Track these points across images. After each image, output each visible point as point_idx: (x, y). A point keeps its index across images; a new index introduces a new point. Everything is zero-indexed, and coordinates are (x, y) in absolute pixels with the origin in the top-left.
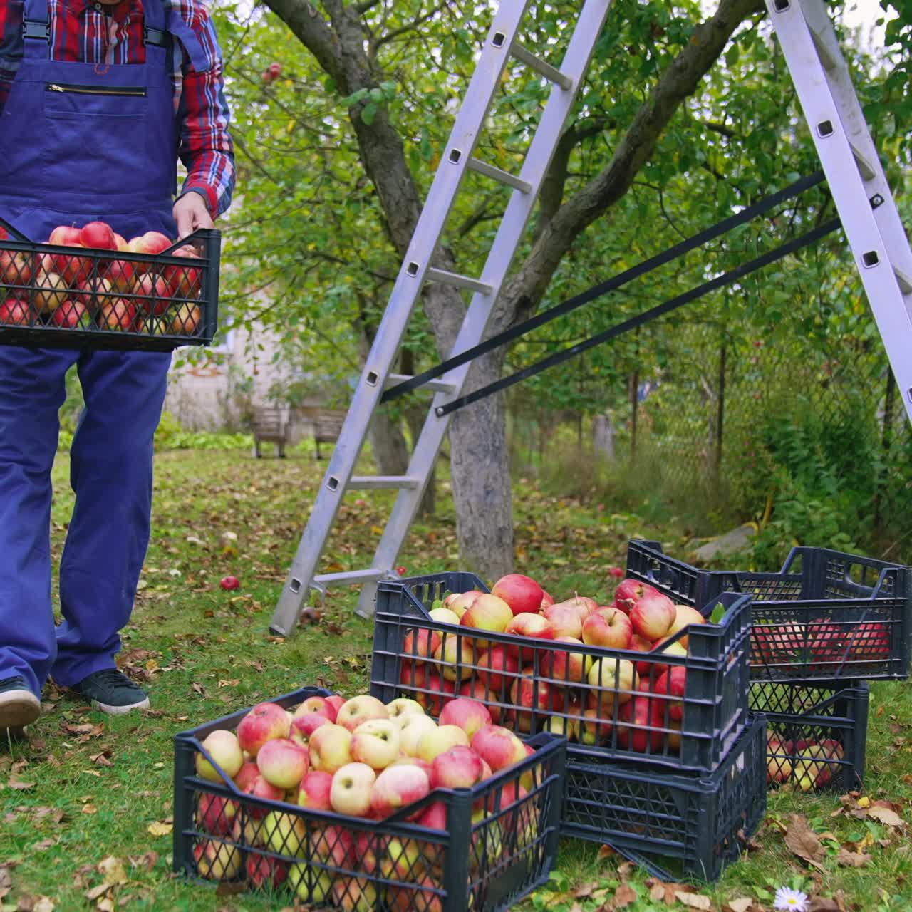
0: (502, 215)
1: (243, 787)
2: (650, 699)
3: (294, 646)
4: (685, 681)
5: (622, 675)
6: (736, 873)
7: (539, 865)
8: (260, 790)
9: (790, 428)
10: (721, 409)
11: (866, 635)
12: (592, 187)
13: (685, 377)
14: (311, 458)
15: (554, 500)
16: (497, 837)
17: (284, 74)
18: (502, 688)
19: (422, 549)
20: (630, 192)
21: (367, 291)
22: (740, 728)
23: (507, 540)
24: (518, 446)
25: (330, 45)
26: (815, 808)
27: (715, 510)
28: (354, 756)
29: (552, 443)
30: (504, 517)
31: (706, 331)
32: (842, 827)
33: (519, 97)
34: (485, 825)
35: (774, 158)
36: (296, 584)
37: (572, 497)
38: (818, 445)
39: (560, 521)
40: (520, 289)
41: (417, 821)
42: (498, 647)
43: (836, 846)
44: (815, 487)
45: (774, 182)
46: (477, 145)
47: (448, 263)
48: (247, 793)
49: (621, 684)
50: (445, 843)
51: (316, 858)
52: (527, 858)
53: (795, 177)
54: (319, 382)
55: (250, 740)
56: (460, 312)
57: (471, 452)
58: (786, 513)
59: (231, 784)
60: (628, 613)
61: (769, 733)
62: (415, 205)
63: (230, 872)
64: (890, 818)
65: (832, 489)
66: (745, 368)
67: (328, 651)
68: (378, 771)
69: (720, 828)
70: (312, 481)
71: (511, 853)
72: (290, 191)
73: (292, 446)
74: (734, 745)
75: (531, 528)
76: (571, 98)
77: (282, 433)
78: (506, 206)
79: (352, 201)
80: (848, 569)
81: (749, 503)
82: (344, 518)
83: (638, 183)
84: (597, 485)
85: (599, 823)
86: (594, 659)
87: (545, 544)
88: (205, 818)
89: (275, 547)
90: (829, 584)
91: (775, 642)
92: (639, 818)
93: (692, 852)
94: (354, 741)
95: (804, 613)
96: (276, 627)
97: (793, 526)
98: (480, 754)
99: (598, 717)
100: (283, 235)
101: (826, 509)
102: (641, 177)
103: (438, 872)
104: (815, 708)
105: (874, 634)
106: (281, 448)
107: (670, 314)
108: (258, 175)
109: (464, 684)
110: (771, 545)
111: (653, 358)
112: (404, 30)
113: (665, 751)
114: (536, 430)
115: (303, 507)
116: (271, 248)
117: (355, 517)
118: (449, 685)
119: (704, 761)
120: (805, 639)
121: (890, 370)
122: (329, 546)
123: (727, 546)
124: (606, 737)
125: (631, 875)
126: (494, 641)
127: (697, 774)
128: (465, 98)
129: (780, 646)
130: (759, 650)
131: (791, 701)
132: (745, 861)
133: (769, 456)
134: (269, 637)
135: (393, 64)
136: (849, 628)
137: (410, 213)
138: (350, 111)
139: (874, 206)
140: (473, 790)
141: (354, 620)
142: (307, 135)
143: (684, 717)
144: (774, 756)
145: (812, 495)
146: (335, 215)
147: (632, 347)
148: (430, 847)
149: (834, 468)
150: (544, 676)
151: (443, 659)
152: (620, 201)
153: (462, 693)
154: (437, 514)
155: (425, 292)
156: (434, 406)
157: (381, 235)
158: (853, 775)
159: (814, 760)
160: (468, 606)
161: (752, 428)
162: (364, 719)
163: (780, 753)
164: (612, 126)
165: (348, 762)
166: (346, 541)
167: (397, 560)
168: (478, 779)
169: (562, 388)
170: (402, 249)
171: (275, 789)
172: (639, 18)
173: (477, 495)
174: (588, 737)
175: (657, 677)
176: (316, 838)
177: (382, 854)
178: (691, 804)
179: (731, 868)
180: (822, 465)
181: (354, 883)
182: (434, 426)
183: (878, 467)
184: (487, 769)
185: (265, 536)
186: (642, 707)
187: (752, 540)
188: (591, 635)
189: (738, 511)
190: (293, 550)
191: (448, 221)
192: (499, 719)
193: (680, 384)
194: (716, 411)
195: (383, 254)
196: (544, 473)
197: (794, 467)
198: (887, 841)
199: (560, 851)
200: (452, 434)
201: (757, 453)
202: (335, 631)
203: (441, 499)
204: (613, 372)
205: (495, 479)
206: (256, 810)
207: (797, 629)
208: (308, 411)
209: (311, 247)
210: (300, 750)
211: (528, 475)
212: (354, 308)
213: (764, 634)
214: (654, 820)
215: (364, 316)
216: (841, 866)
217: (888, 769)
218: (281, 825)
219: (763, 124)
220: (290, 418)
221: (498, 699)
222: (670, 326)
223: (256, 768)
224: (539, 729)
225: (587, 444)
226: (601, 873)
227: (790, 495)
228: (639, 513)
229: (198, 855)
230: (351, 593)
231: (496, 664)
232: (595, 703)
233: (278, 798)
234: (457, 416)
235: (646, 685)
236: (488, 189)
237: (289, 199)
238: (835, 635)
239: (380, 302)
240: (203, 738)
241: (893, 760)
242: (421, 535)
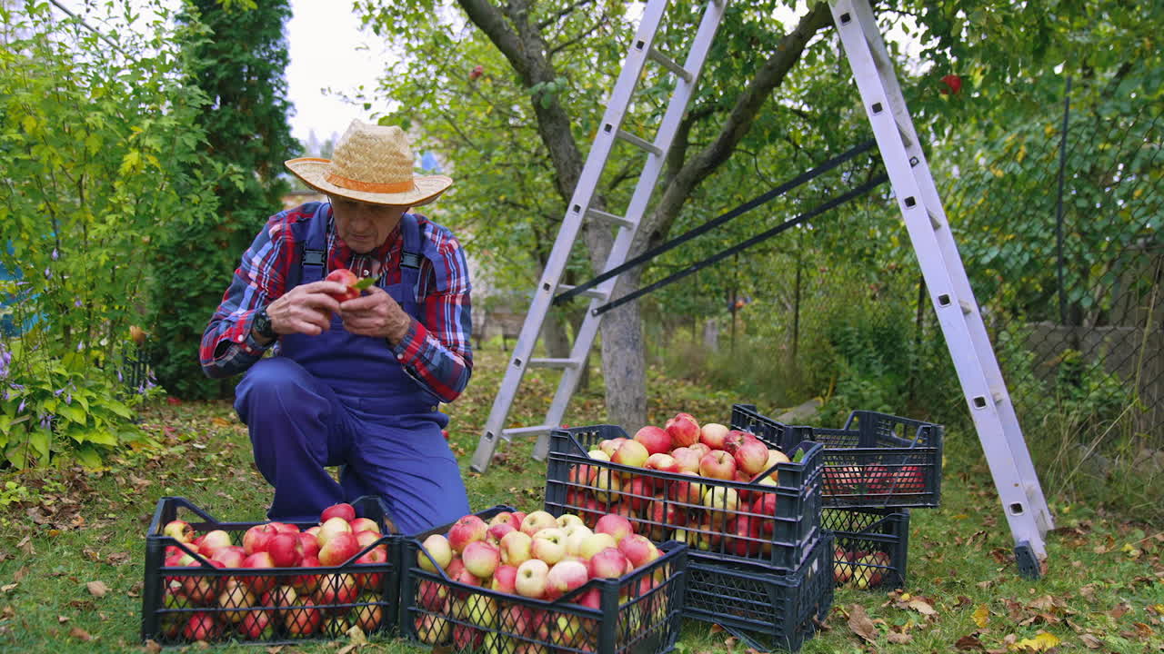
0: (639, 174)
1: (452, 576)
2: (749, 517)
3: (488, 480)
4: (776, 505)
5: (728, 499)
6: (812, 646)
7: (667, 636)
8: (464, 578)
9: (849, 329)
10: (797, 316)
11: (907, 475)
12: (706, 153)
13: (770, 293)
14: (500, 351)
15: (675, 381)
16: (637, 615)
17: (485, 74)
18: (640, 508)
19: (580, 413)
20: (733, 157)
21: (543, 230)
22: (814, 540)
23: (642, 407)
24: (649, 343)
25: (519, 51)
26: (870, 600)
27: (792, 387)
28: (533, 554)
29: (673, 341)
30: (640, 391)
31: (786, 259)
32: (890, 615)
33: (655, 90)
34: (628, 607)
35: (838, 133)
36: (490, 435)
37: (688, 379)
38: (870, 341)
39: (679, 396)
40: (652, 226)
41: (578, 602)
42: (638, 478)
43: (886, 628)
44: (866, 371)
45: (837, 151)
46: (623, 123)
47: (602, 207)
48: (455, 580)
49: (728, 506)
50: (599, 619)
51: (504, 628)
52: (658, 632)
53: (853, 147)
54: (505, 296)
55: (457, 542)
56: (610, 242)
57: (617, 343)
58: (846, 391)
59: (443, 573)
60: (733, 454)
61: (836, 546)
62: (578, 165)
63: (442, 638)
64: (926, 609)
65: (879, 373)
66: (814, 286)
67: (513, 484)
68: (551, 566)
69: (800, 615)
70: (500, 366)
71: (647, 628)
72: (488, 157)
73: (486, 341)
74: (811, 553)
75: (658, 400)
76: (692, 88)
77: (479, 332)
78: (642, 168)
79: (532, 165)
80: (893, 426)
81: (817, 383)
82: (523, 392)
83: (740, 150)
84: (707, 371)
85: (711, 607)
86: (708, 488)
87: (669, 412)
88: (423, 598)
89: (475, 410)
90: (880, 438)
91: (840, 479)
92: (741, 605)
93: (780, 630)
94: (533, 543)
95: (861, 457)
96: (475, 466)
97: (849, 399)
98: (626, 555)
99: (711, 530)
100: (482, 189)
101: (874, 387)
102: (742, 146)
103: (593, 640)
104: (868, 529)
105: (913, 474)
106: (478, 343)
107: (760, 246)
108: (466, 146)
109: (613, 505)
110: (834, 414)
111: (747, 278)
112: (571, 43)
113: (760, 555)
114: (663, 332)
115: (495, 383)
116: (474, 197)
117: (532, 391)
118: (602, 506)
119: (789, 563)
120: (862, 477)
121: (922, 277)
122: (513, 410)
123: (802, 414)
124: (716, 545)
125: (735, 647)
126: (635, 474)
127: (783, 573)
128: (614, 92)
129: (844, 481)
130: (828, 484)
131: (851, 523)
132: (818, 638)
133: (833, 350)
134: (470, 473)
135: (563, 67)
136: (894, 469)
137: (575, 171)
138: (532, 99)
139: (912, 165)
140: (620, 580)
141: (531, 462)
142: (500, 118)
143: (774, 531)
144: (839, 562)
145: (863, 378)
146: (520, 174)
147: (733, 271)
148: (588, 622)
149: (881, 357)
150: (670, 499)
151: (597, 486)
152: (726, 163)
153: (611, 512)
154: (591, 389)
155: (584, 227)
156: (590, 309)
157: (553, 190)
158: (897, 577)
159: (869, 566)
160: (617, 448)
161: (819, 330)
162: (540, 528)
163: (844, 560)
164: (721, 109)
165: (528, 559)
166: (525, 407)
167: (562, 421)
168: (623, 572)
169: (683, 299)
170: (567, 198)
171: (475, 577)
172: (742, 33)
173: (620, 374)
174: (703, 545)
175: (754, 501)
176: (505, 614)
177: (553, 626)
178: (779, 594)
179: (809, 643)
180: (872, 355)
181: (532, 648)
182: (590, 323)
183: (913, 357)
184: (630, 565)
185: (467, 403)
186: (743, 523)
187: (821, 409)
188: (706, 470)
189: (810, 389)
190: (488, 412)
191: (600, 180)
192: (638, 530)
193: (766, 299)
194: (793, 317)
195: (555, 201)
196: (667, 363)
197: (851, 357)
198: (925, 625)
199: (682, 628)
200: (603, 331)
201: (824, 347)
202: (517, 469)
203: (593, 380)
204: (719, 287)
205: (634, 363)
206: (461, 592)
207: (856, 469)
208: (498, 316)
209: (502, 198)
210: (495, 550)
211: (656, 363)
212: (532, 242)
213: (832, 472)
214: (752, 607)
215: (539, 247)
216: (890, 643)
217: (923, 574)
218: (479, 604)
219: (830, 108)
220: (486, 321)
221: (637, 516)
222: (760, 256)
223: (462, 562)
224: (668, 538)
225: (699, 342)
226: (713, 645)
227: (847, 377)
228: (738, 391)
229: (418, 626)
230: (529, 443)
231: (637, 490)
232: (708, 520)
233: (476, 584)
234: (607, 317)
235: (746, 507)
236: (629, 156)
237: (487, 163)
238: (885, 474)
239: (551, 237)
240: (423, 541)
241: (927, 567)
242: (579, 403)
